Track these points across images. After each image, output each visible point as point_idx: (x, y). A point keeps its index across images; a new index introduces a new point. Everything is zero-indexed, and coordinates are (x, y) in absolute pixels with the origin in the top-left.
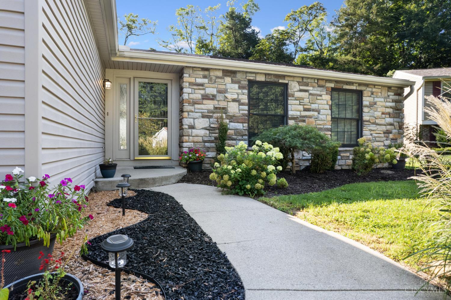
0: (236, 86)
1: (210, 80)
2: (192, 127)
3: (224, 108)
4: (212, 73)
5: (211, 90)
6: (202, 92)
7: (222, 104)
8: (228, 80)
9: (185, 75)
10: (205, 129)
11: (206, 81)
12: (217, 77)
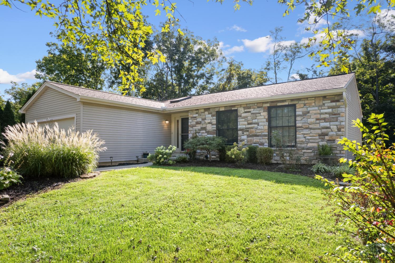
0: (210, 115)
3: (204, 128)
4: (199, 111)
7: (204, 126)
8: (207, 113)
9: (189, 114)
11: (197, 115)
12: (202, 113)
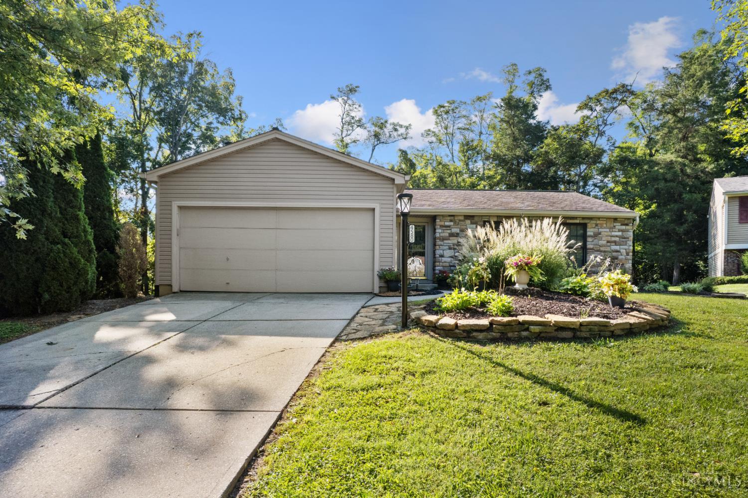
0: (474, 226)
1: (455, 223)
2: (442, 256)
4: (456, 218)
5: (455, 230)
6: (449, 231)
8: (468, 222)
9: (437, 220)
10: (451, 257)
11: (452, 223)
12: (460, 220)
